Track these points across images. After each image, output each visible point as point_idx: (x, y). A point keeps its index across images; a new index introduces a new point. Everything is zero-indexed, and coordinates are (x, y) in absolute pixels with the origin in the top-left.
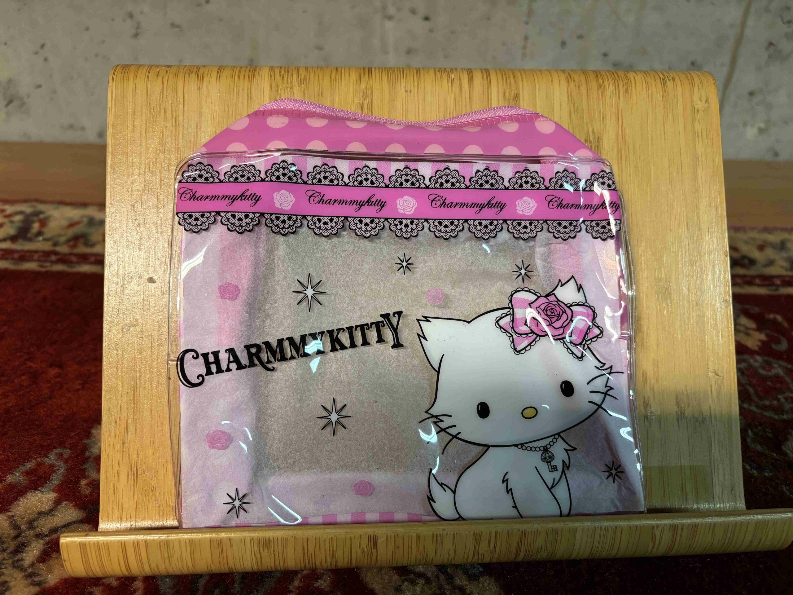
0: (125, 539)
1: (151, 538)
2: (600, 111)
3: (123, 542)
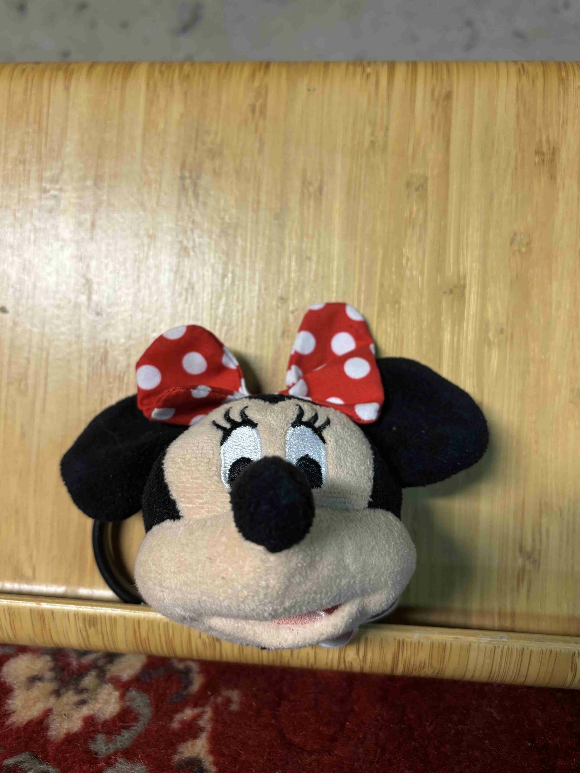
2: (559, 115)
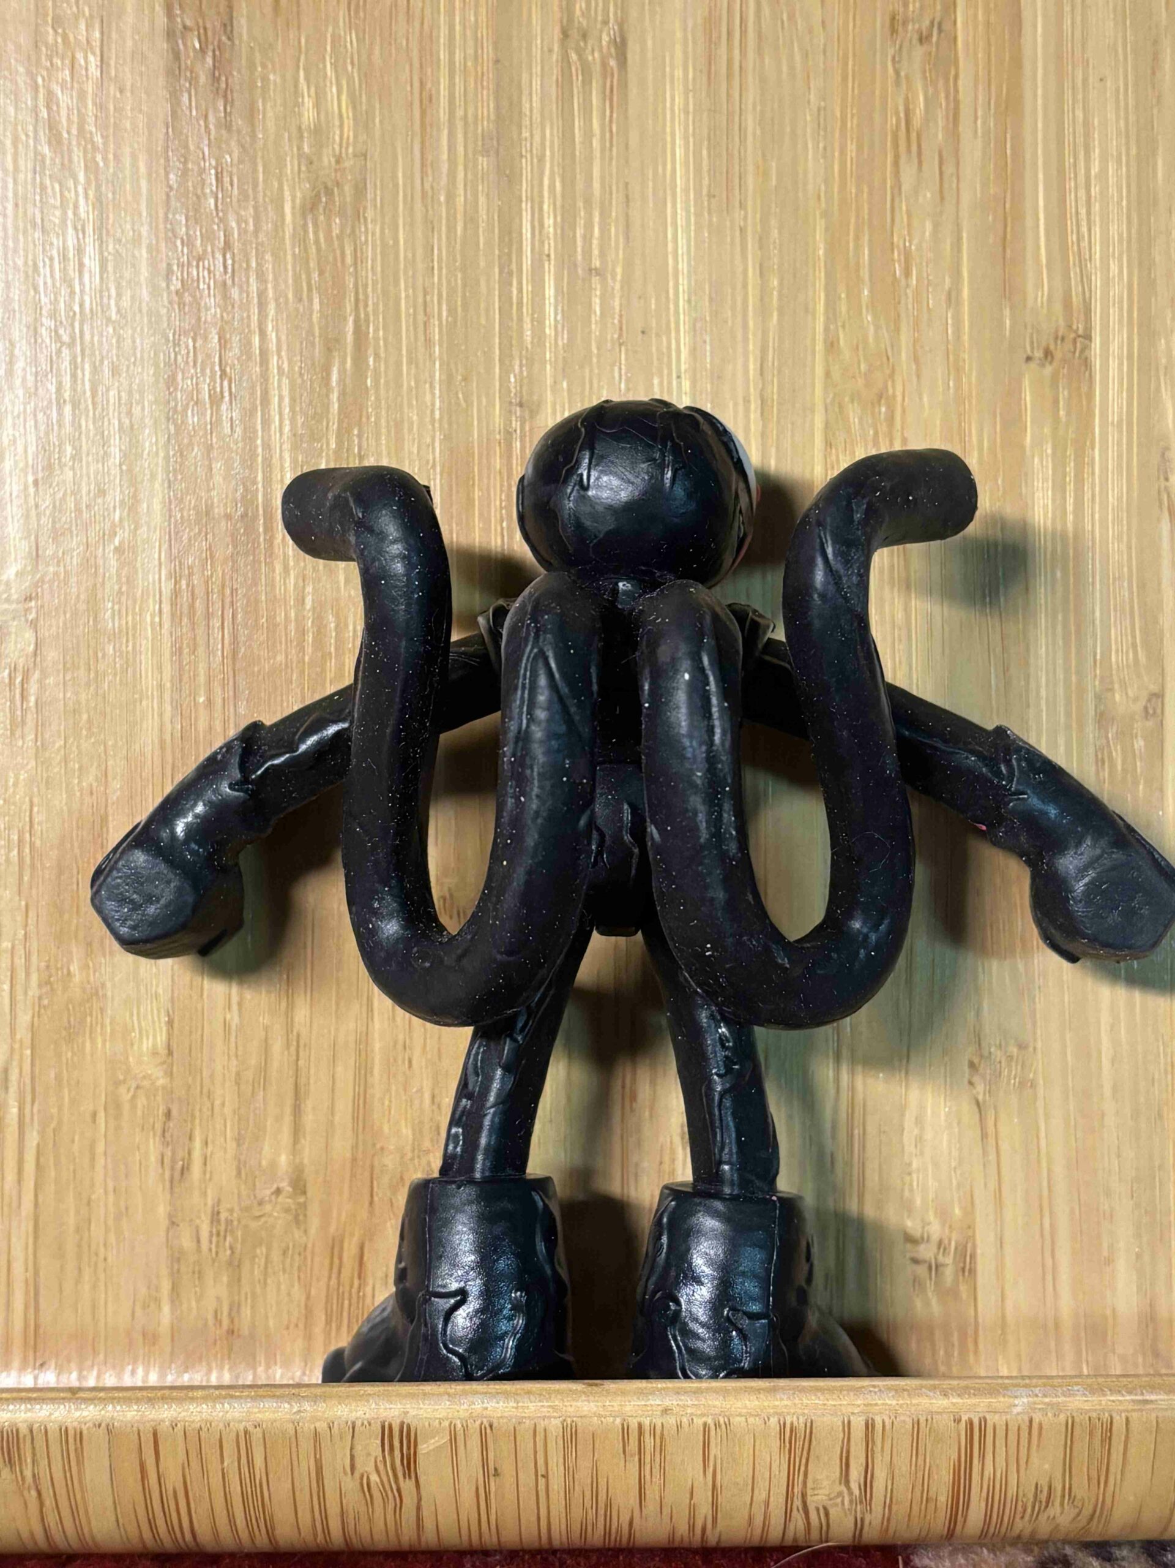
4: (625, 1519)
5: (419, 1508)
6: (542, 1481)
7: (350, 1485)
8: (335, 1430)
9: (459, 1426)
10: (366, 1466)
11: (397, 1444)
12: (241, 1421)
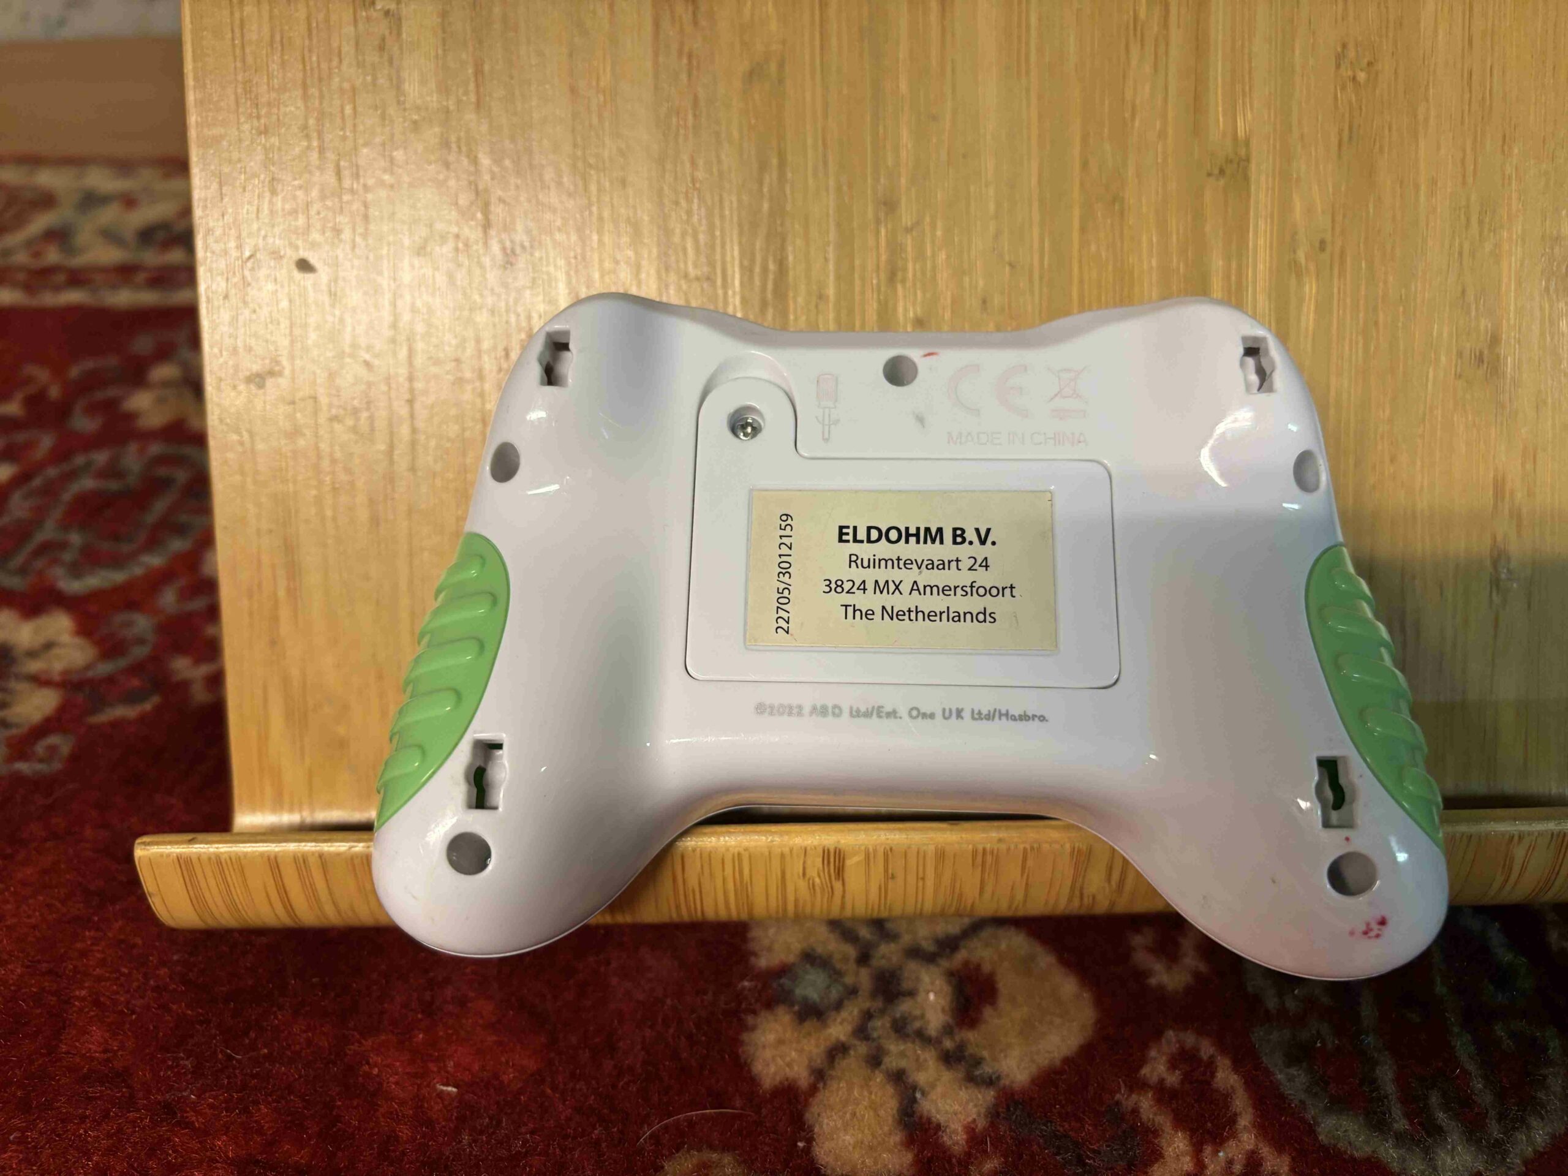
0: (277, 849)
1: (332, 849)
3: (272, 857)
4: (970, 902)
5: (843, 897)
6: (921, 884)
7: (802, 885)
8: (795, 851)
9: (871, 850)
10: (812, 872)
11: (832, 860)
12: (735, 847)
